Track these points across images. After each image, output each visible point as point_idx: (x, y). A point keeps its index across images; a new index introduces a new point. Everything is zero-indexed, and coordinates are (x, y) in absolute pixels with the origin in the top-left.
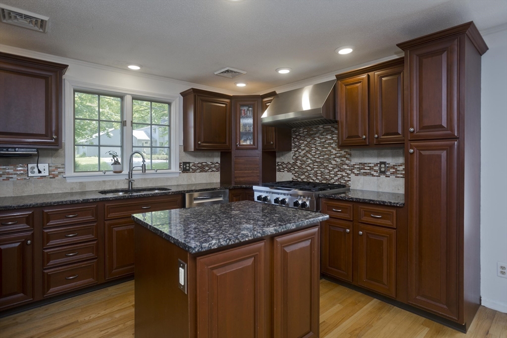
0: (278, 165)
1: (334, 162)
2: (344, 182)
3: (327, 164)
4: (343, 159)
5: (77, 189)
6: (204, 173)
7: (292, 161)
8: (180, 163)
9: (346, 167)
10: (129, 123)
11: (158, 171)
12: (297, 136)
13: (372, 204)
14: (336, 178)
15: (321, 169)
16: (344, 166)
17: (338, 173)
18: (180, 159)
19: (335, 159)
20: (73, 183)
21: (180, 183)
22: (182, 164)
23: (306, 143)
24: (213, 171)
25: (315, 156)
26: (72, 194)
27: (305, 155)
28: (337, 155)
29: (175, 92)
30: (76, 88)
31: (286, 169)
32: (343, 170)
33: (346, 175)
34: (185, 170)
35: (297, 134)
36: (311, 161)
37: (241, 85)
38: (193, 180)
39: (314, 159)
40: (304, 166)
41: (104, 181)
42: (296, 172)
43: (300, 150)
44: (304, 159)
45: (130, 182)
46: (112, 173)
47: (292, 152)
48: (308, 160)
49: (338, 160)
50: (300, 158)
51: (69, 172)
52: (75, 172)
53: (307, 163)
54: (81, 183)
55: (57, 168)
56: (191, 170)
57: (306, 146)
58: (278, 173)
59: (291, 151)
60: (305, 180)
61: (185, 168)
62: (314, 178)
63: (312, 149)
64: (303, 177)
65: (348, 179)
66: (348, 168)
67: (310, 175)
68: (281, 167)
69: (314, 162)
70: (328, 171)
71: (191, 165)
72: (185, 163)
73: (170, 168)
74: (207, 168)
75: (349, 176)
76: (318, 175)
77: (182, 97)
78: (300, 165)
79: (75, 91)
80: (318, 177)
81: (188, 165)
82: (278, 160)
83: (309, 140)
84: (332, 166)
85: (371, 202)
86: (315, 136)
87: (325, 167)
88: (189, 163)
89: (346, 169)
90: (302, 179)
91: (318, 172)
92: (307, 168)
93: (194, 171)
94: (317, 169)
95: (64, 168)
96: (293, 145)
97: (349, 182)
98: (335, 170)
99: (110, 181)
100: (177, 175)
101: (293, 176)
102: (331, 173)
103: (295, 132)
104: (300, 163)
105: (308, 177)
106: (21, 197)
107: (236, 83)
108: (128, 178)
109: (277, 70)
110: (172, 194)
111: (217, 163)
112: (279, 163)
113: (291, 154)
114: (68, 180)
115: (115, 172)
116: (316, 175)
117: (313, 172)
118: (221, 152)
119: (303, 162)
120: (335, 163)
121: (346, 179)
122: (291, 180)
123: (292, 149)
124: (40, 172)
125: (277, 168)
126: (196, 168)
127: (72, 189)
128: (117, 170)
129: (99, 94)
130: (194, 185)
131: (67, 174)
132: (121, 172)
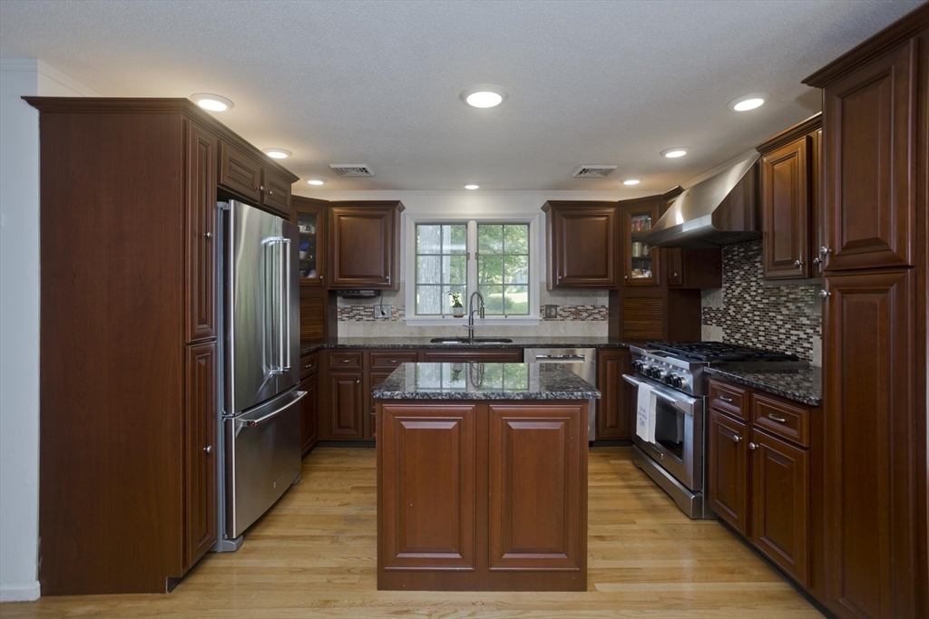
0: (705, 313)
1: (785, 311)
2: (802, 350)
3: (773, 314)
4: (799, 305)
5: (416, 335)
6: (580, 322)
7: (723, 307)
8: (541, 306)
9: (805, 321)
10: (473, 256)
11: (509, 317)
12: (730, 260)
13: (767, 393)
14: (788, 342)
15: (765, 324)
16: (801, 319)
17: (792, 332)
18: (541, 301)
19: (787, 304)
20: (412, 327)
21: (542, 334)
22: (544, 308)
23: (742, 273)
24: (595, 319)
25: (756, 298)
26: (411, 339)
27: (741, 297)
28: (791, 296)
29: (533, 208)
30: (417, 221)
31: (714, 321)
32: (800, 327)
33: (805, 336)
34: (548, 317)
35: (730, 256)
36: (750, 308)
37: (632, 183)
38: (562, 330)
39: (755, 303)
40: (739, 316)
41: (444, 327)
42: (729, 326)
43: (733, 287)
44: (740, 303)
46: (452, 317)
47: (723, 289)
48: (745, 305)
49: (790, 305)
50: (733, 300)
51: (410, 315)
52: (416, 314)
53: (744, 310)
54: (420, 327)
55: (399, 310)
56: (558, 317)
57: (742, 278)
58: (703, 326)
59: (721, 287)
60: (741, 342)
61: (549, 313)
62: (755, 340)
63: (752, 284)
64: (738, 336)
65: (809, 345)
66: (808, 322)
67: (749, 334)
68: (708, 316)
69: (755, 308)
70: (776, 327)
71: (558, 309)
72: (549, 307)
73: (529, 314)
74: (585, 315)
75: (811, 340)
76: (760, 333)
77: (544, 213)
78: (733, 314)
79: (416, 224)
80: (760, 338)
81: (553, 309)
82: (704, 304)
83: (746, 268)
84: (781, 317)
85: (767, 390)
86: (756, 260)
87: (772, 320)
88: (556, 306)
89: (805, 325)
90: (737, 340)
91: (760, 328)
92: (744, 319)
93: (564, 318)
94: (758, 323)
95: (404, 310)
96: (724, 276)
97: (811, 351)
98: (786, 326)
99: (450, 327)
100: (538, 324)
101: (723, 334)
102: (781, 331)
103: (727, 253)
104: (734, 309)
105: (745, 337)
106: (369, 339)
107: (622, 181)
108: (468, 324)
109: (662, 153)
111: (603, 307)
112: (706, 310)
113: (722, 293)
114: (408, 324)
115: (455, 316)
116: (757, 335)
117: (752, 327)
118: (610, 291)
119: (739, 309)
120: (787, 312)
121: (806, 345)
122: (721, 341)
123: (723, 285)
124: (383, 314)
125: (703, 317)
126: (566, 314)
127: (411, 333)
128: (458, 314)
129: (441, 224)
130: (563, 338)
131: (407, 317)
132: (462, 316)
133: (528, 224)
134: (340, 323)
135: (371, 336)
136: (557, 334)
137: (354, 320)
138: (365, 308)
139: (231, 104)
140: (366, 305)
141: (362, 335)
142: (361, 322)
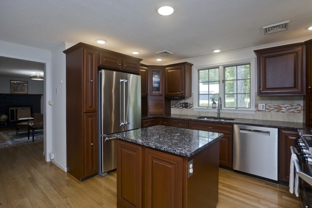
6: (281, 113)
10: (221, 81)
20: (196, 111)
21: (256, 118)
26: (195, 116)
38: (269, 117)
41: (208, 112)
45: (219, 114)
46: (211, 108)
51: (195, 106)
52: (198, 106)
54: (199, 112)
56: (267, 110)
73: (250, 108)
93: (270, 111)
95: (193, 105)
99: (211, 112)
100: (254, 113)
110: (225, 123)
114: (195, 110)
115: (213, 108)
126: (272, 109)
127: (196, 114)
128: (214, 107)
129: (209, 69)
130: (269, 121)
131: (194, 107)
132: (216, 108)
133: (250, 64)
134: (172, 109)
135: (182, 114)
136: (265, 119)
137: (176, 108)
138: (180, 103)
139: (106, 41)
140: (180, 102)
141: (178, 114)
142: (178, 109)
